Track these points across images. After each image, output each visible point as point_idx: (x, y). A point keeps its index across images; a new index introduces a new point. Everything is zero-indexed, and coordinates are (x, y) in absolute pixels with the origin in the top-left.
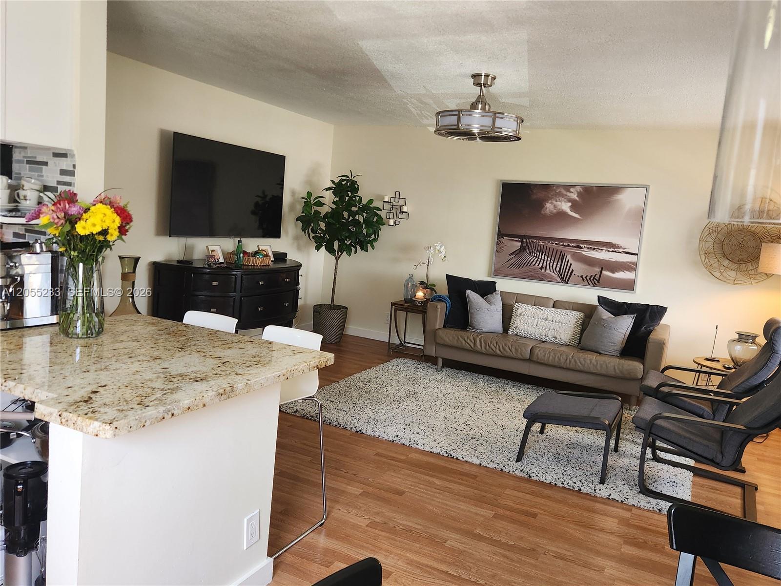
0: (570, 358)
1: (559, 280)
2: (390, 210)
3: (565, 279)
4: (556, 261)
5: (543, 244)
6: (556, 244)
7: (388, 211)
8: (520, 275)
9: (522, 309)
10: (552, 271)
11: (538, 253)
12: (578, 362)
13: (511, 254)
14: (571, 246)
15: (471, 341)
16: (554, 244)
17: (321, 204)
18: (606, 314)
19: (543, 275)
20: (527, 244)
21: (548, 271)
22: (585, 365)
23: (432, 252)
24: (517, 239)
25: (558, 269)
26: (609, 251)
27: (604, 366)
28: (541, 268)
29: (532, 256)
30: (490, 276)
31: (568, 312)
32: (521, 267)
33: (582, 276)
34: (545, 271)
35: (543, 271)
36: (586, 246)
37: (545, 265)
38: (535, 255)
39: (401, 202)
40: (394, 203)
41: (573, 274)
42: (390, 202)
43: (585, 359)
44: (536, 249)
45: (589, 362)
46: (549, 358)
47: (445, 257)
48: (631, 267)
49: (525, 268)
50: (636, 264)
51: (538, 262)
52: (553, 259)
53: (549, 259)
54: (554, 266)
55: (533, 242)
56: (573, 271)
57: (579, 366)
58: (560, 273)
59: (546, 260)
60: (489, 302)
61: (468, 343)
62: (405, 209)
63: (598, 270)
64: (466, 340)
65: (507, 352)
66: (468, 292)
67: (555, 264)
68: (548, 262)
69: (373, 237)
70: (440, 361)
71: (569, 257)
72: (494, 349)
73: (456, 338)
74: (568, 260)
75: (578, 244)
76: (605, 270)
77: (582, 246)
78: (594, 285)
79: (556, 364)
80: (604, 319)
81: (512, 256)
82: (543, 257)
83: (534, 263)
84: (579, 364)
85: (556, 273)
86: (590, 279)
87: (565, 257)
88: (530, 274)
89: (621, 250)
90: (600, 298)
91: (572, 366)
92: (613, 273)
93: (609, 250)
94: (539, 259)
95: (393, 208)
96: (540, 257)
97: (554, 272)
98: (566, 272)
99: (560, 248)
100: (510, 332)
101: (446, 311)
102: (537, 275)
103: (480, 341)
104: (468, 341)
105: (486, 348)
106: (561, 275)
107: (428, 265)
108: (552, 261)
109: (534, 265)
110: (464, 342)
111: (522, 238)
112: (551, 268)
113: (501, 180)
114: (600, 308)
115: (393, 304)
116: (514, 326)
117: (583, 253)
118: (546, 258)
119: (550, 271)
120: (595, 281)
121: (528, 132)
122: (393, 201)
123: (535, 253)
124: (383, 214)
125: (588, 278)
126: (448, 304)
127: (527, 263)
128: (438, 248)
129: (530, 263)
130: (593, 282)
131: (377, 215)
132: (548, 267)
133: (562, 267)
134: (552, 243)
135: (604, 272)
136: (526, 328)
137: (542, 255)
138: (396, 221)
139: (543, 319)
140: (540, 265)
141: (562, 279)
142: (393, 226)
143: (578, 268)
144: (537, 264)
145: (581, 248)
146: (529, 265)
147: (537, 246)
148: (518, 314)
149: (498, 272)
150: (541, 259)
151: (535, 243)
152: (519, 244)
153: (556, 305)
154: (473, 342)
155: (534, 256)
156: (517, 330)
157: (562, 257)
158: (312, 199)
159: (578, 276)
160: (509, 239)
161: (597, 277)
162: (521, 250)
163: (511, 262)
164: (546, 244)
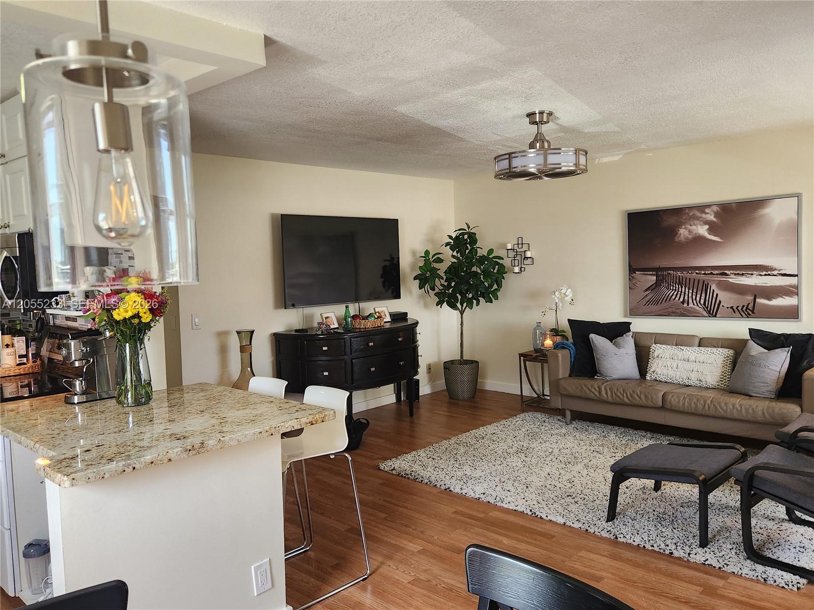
0: (708, 404)
1: (705, 314)
2: (515, 257)
3: (712, 311)
4: (699, 293)
5: (682, 274)
6: (696, 273)
7: (512, 259)
8: (660, 313)
9: (658, 350)
10: (696, 304)
11: (677, 286)
12: (718, 407)
13: (646, 290)
14: (714, 274)
15: (596, 390)
16: (695, 274)
17: (440, 261)
18: (755, 349)
19: (686, 310)
20: (663, 276)
21: (691, 305)
22: (727, 409)
23: (558, 296)
24: (651, 273)
25: (702, 301)
26: (761, 275)
27: (750, 411)
28: (683, 303)
29: (670, 289)
30: (625, 316)
31: (714, 350)
32: (659, 303)
33: (732, 308)
34: (688, 305)
35: (685, 305)
36: (732, 272)
37: (686, 298)
38: (674, 288)
39: (525, 247)
40: (518, 249)
41: (721, 305)
42: (514, 249)
43: (726, 404)
44: (674, 281)
45: (731, 407)
46: (684, 404)
47: (572, 300)
48: (792, 291)
49: (664, 305)
50: (797, 287)
51: (678, 296)
52: (695, 290)
53: (691, 291)
54: (698, 299)
55: (669, 273)
56: (720, 302)
57: (720, 412)
58: (705, 306)
59: (687, 293)
60: (617, 345)
61: (593, 392)
62: (529, 254)
63: (750, 298)
64: (590, 389)
65: (636, 400)
66: (592, 336)
67: (698, 296)
68: (690, 295)
69: (495, 287)
70: (568, 414)
71: (714, 287)
72: (621, 397)
73: (580, 388)
74: (713, 291)
75: (723, 271)
76: (759, 298)
77: (727, 272)
78: (748, 316)
79: (693, 411)
80: (752, 356)
81: (648, 292)
82: (683, 289)
83: (674, 297)
84: (720, 410)
85: (700, 306)
86: (742, 309)
87: (709, 287)
88: (670, 310)
89: (776, 273)
90: (751, 331)
91: (712, 412)
92: (771, 300)
93: (761, 273)
94: (679, 293)
95: (517, 255)
96: (680, 290)
97: (698, 305)
98: (713, 304)
99: (702, 277)
100: (648, 378)
101: (571, 358)
102: (677, 311)
103: (605, 389)
104: (593, 390)
105: (612, 396)
106: (707, 308)
107: (556, 311)
108: (694, 293)
109: (674, 299)
110: (588, 391)
111: (657, 270)
112: (695, 301)
113: (626, 211)
114: (751, 342)
115: (521, 355)
116: (652, 370)
117: (731, 280)
118: (687, 290)
119: (694, 305)
120: (749, 312)
121: (651, 155)
122: (516, 247)
123: (673, 286)
124: (507, 262)
125: (740, 308)
126: (571, 350)
127: (665, 298)
128: (563, 291)
129: (669, 297)
130: (746, 313)
131: (498, 263)
132: (690, 300)
133: (707, 299)
134: (692, 273)
135: (758, 300)
136: (665, 371)
137: (682, 287)
138: (521, 268)
139: (684, 360)
140: (681, 299)
141: (709, 312)
142: (518, 273)
143: (726, 298)
144: (677, 299)
145: (726, 274)
146: (668, 300)
147: (675, 278)
148: (655, 356)
149: (634, 311)
150: (681, 292)
151: (672, 276)
152: (654, 278)
153: (703, 343)
154: (598, 390)
155: (673, 290)
156: (655, 374)
157: (706, 287)
158: (430, 256)
159: (728, 308)
160: (642, 274)
161: (751, 307)
162: (657, 284)
163: (647, 299)
164: (685, 274)
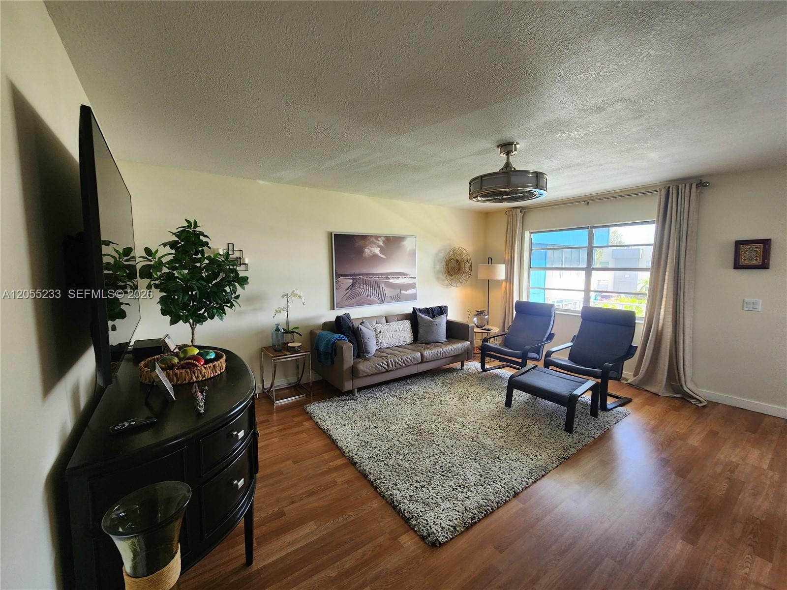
1: (379, 302)
3: (382, 301)
4: (376, 289)
6: (375, 277)
8: (355, 304)
10: (374, 296)
11: (364, 286)
13: (347, 289)
14: (382, 278)
19: (369, 301)
20: (357, 279)
21: (372, 297)
24: (348, 277)
25: (377, 294)
26: (402, 278)
28: (368, 296)
29: (361, 288)
30: (332, 309)
32: (355, 298)
33: (392, 297)
35: (369, 297)
36: (391, 276)
37: (369, 293)
41: (387, 296)
44: (363, 283)
48: (413, 286)
49: (358, 298)
50: (415, 284)
51: (365, 292)
52: (374, 288)
56: (386, 294)
59: (370, 289)
63: (399, 291)
67: (375, 291)
68: (371, 291)
71: (383, 285)
74: (383, 288)
75: (387, 275)
77: (389, 277)
78: (398, 301)
81: (348, 291)
82: (368, 287)
83: (362, 293)
85: (376, 298)
86: (395, 297)
87: (381, 286)
88: (361, 302)
89: (408, 276)
90: (415, 309)
92: (406, 291)
98: (382, 296)
99: (376, 280)
102: (365, 302)
106: (380, 298)
107: (287, 311)
108: (373, 290)
111: (352, 276)
113: (331, 232)
117: (390, 281)
120: (398, 298)
123: (362, 286)
127: (358, 294)
129: (360, 294)
132: (371, 294)
133: (380, 292)
134: (373, 277)
135: (402, 292)
140: (367, 294)
143: (388, 292)
144: (365, 294)
145: (388, 278)
147: (363, 280)
149: (339, 305)
150: (367, 289)
151: (361, 279)
152: (351, 281)
157: (379, 286)
159: (390, 297)
160: (344, 278)
161: (399, 296)
162: (353, 285)
163: (347, 295)
164: (368, 278)
